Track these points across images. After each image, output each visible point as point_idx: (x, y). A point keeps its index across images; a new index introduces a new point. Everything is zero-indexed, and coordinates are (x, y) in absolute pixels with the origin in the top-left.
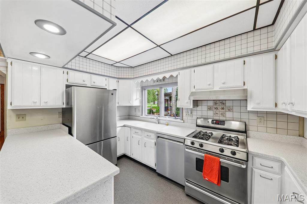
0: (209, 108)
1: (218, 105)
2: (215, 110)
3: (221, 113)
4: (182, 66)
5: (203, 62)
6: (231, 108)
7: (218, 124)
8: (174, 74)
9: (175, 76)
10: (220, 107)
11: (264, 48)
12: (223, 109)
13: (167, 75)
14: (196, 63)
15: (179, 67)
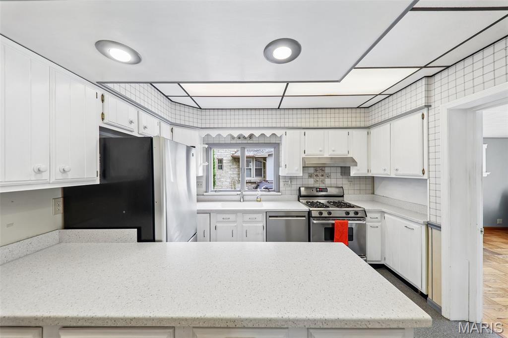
0: (310, 176)
1: (318, 172)
2: (316, 177)
3: (321, 180)
4: (291, 125)
5: (316, 126)
6: (330, 174)
7: (322, 192)
8: (279, 133)
9: (279, 135)
10: (320, 174)
11: (362, 125)
12: (323, 176)
13: (268, 133)
14: (308, 126)
15: (287, 125)
